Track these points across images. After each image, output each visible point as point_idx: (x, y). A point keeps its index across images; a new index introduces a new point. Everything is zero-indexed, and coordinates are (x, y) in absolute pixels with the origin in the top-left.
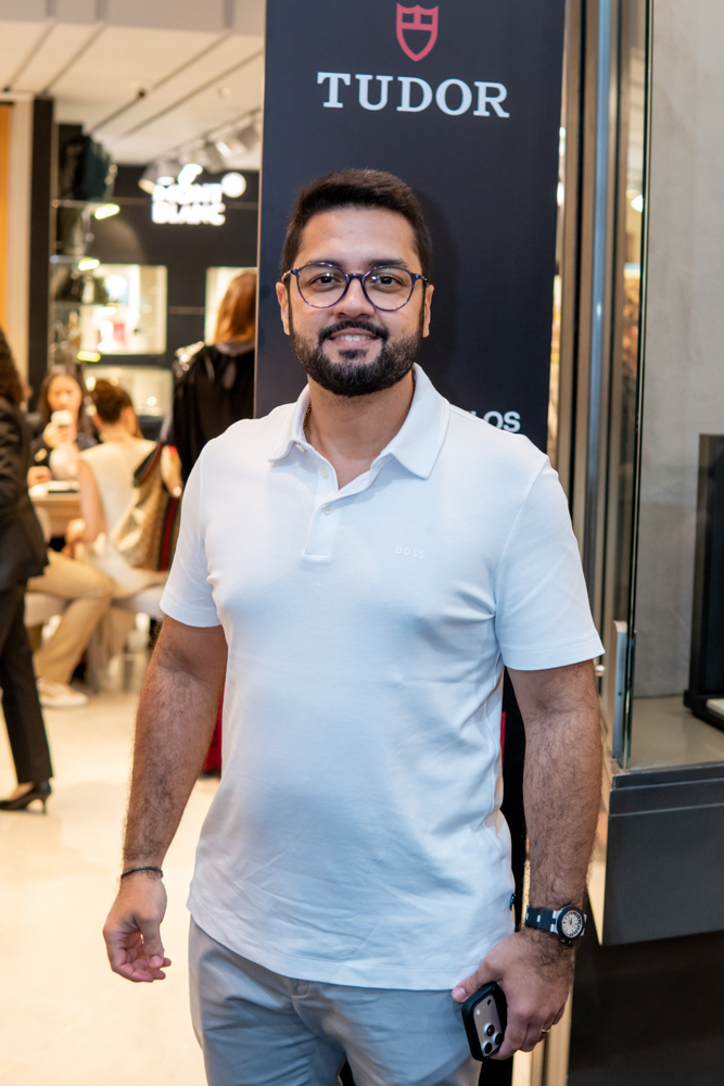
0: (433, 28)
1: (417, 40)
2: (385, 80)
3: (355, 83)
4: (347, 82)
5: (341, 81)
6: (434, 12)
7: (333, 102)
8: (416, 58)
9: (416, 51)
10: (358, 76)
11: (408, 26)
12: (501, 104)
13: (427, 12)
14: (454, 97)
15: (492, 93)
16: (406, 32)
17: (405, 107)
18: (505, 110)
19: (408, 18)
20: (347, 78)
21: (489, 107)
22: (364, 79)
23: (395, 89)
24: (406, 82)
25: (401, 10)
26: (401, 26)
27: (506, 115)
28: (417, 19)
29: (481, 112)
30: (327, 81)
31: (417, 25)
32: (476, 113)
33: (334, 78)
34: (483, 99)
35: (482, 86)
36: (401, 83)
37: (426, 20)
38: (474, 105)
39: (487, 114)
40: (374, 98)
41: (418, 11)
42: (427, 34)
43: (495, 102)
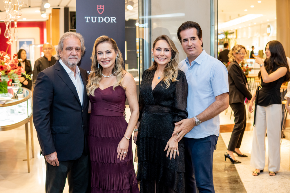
0: (103, 9)
1: (101, 11)
2: (96, 17)
3: (91, 18)
4: (90, 18)
5: (88, 18)
6: (103, 6)
7: (87, 21)
8: (101, 14)
9: (101, 13)
10: (91, 17)
11: (99, 9)
12: (115, 20)
13: (102, 6)
14: (107, 20)
15: (113, 19)
16: (99, 10)
17: (99, 22)
18: (116, 21)
19: (99, 7)
20: (89, 17)
21: (113, 21)
22: (92, 18)
23: (97, 19)
24: (99, 18)
25: (98, 6)
26: (98, 9)
27: (116, 22)
28: (101, 7)
29: (112, 22)
30: (86, 18)
31: (101, 8)
32: (111, 22)
33: (87, 18)
34: (112, 20)
35: (112, 18)
36: (98, 18)
37: (102, 7)
38: (111, 21)
39: (113, 22)
40: (94, 20)
41: (101, 6)
42: (103, 10)
43: (114, 20)
